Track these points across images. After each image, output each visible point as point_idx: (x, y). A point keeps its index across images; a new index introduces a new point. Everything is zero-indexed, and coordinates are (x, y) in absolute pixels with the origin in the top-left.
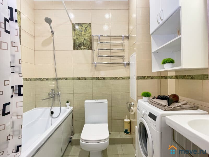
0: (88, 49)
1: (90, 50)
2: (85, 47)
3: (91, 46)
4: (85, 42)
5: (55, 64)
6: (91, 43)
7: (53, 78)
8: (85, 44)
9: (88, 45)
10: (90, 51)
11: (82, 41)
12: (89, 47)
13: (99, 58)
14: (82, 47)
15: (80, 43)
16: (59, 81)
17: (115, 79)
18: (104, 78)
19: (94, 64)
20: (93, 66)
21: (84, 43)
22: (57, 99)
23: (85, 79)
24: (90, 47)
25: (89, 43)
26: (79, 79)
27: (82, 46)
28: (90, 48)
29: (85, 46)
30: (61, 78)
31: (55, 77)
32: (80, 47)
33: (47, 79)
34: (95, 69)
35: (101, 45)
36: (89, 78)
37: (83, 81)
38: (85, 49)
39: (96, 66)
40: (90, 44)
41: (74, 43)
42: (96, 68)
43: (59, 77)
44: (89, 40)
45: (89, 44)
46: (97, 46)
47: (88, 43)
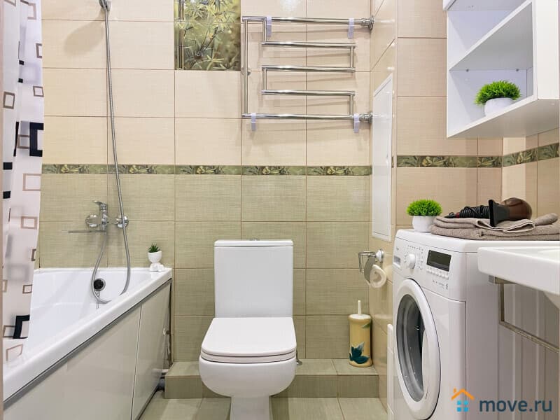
0: (228, 68)
1: (234, 69)
2: (217, 61)
3: (239, 57)
4: (217, 42)
5: (111, 117)
6: (238, 45)
7: (104, 166)
8: (216, 47)
9: (227, 51)
10: (234, 75)
11: (208, 40)
12: (230, 60)
13: (267, 97)
14: (208, 59)
15: (200, 46)
16: (126, 178)
17: (320, 174)
18: (282, 171)
19: (248, 121)
20: (244, 127)
21: (213, 47)
22: (116, 240)
23: (217, 170)
24: (233, 60)
25: (233, 46)
26: (194, 169)
27: (209, 57)
28: (234, 62)
29: (217, 56)
30: (130, 166)
31: (111, 162)
32: (199, 58)
33: (83, 167)
34: (252, 136)
35: (275, 52)
36: (229, 167)
37: (210, 177)
38: (216, 65)
39: (254, 127)
40: (236, 50)
41: (179, 45)
42: (256, 133)
43: (123, 161)
44: (233, 36)
45: (230, 51)
46: (260, 55)
47: (229, 45)
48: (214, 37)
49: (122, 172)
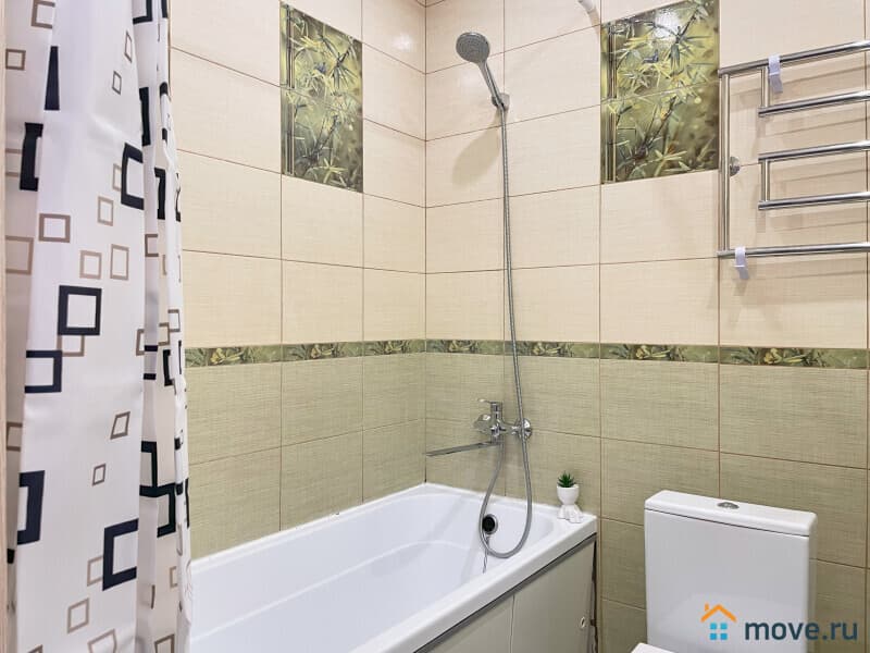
0: (694, 167)
1: (706, 168)
3: (716, 143)
5: (509, 269)
6: (714, 122)
7: (499, 343)
8: (671, 133)
9: (692, 136)
10: (707, 178)
11: (658, 122)
12: (698, 152)
13: (773, 213)
14: (656, 157)
15: (643, 137)
16: (527, 362)
19: (732, 262)
20: (726, 273)
23: (672, 354)
24: (704, 151)
25: (704, 126)
26: (631, 351)
27: (657, 152)
28: (706, 153)
29: (674, 149)
30: (534, 344)
31: (509, 339)
32: (641, 157)
34: (741, 290)
35: (792, 121)
36: (696, 347)
37: (658, 365)
38: (672, 165)
40: (711, 130)
42: (749, 283)
43: (525, 335)
44: (704, 108)
45: (697, 136)
46: (760, 133)
47: (697, 125)
48: (667, 116)
49: (523, 353)
